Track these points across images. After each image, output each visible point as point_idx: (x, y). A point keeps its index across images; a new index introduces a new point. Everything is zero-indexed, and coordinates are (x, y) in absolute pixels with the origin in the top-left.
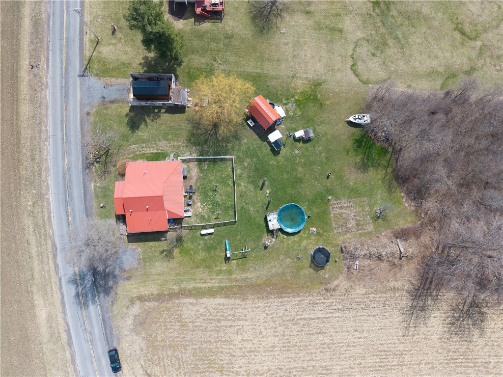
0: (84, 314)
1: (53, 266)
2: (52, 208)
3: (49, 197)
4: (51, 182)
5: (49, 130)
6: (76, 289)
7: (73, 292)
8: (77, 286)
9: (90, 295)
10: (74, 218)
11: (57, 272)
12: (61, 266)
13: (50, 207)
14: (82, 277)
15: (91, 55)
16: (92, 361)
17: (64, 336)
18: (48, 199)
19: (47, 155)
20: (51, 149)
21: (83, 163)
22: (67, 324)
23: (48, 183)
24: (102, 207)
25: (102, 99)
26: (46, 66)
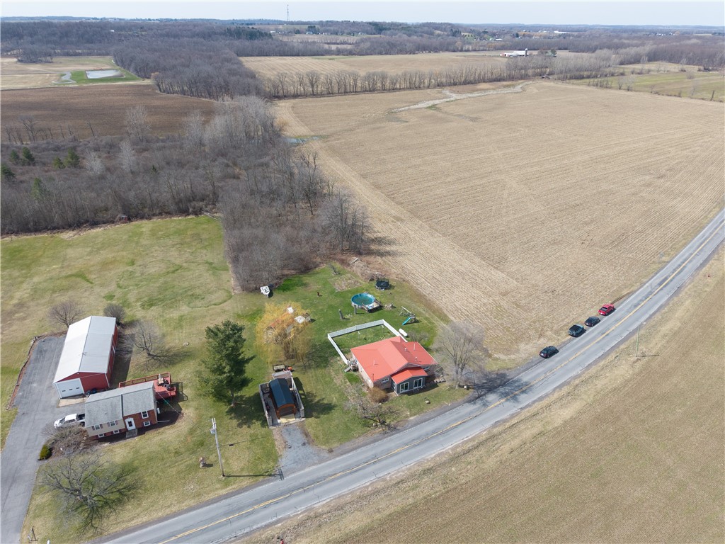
0: (535, 382)
1: (515, 419)
2: (459, 442)
3: (449, 449)
4: (431, 454)
5: (371, 482)
6: (519, 395)
7: (523, 396)
8: (516, 395)
9: (516, 384)
10: (456, 420)
11: (517, 414)
12: (510, 412)
13: (459, 444)
14: (505, 395)
17: (566, 389)
18: (452, 449)
19: (403, 471)
20: (392, 470)
21: (393, 435)
22: (554, 390)
23: (435, 456)
24: (429, 403)
25: (307, 445)
26: (280, 524)
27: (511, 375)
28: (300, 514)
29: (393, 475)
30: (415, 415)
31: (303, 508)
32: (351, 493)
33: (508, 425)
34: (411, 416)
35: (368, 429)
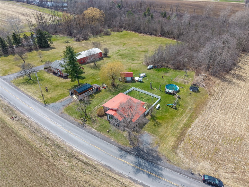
0: (165, 180)
1: (117, 176)
2: (83, 153)
3: (76, 150)
4: (69, 144)
5: (46, 129)
6: (144, 173)
7: (145, 176)
8: (143, 171)
9: (154, 168)
11: (124, 177)
12: (122, 172)
13: (82, 153)
15: (43, 100)
18: (76, 151)
20: (55, 134)
23: (68, 146)
24: (108, 132)
25: (64, 106)
29: (52, 135)
30: (96, 130)
32: (39, 126)
33: (110, 173)
34: (95, 129)
35: (79, 118)
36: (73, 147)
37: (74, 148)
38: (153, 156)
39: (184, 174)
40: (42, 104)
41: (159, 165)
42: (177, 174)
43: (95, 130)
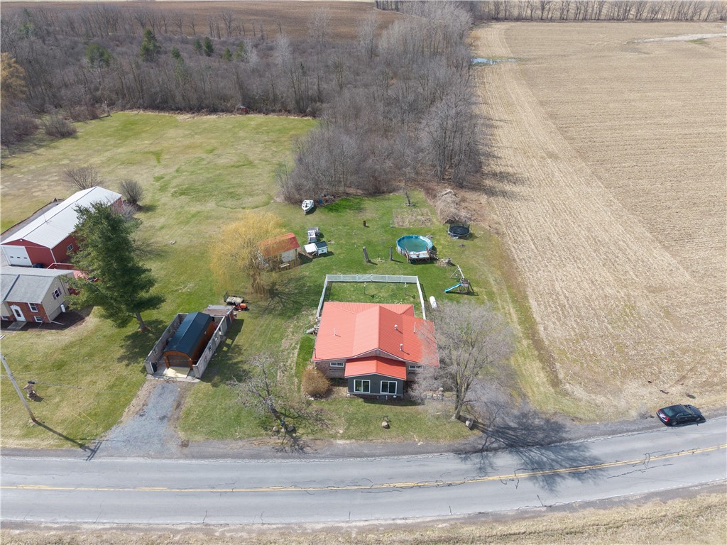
0: (613, 465)
1: (524, 523)
2: (383, 522)
3: (356, 527)
4: (318, 523)
5: (188, 526)
6: (563, 478)
7: (572, 483)
8: (558, 475)
9: (571, 454)
10: (409, 476)
11: (536, 515)
12: (521, 506)
13: (381, 525)
14: (536, 466)
15: (56, 436)
16: (703, 454)
17: (677, 505)
18: (361, 531)
19: (250, 532)
20: (235, 521)
22: (648, 497)
23: (322, 530)
24: (388, 427)
25: (166, 420)
26: (17, 532)
27: (573, 431)
28: (55, 529)
29: (230, 531)
30: (349, 438)
31: (65, 521)
32: (146, 530)
33: (500, 529)
34: (342, 437)
36: (340, 525)
37: (344, 525)
38: (540, 428)
39: (628, 431)
40: (69, 453)
41: (570, 440)
42: (617, 437)
43: (348, 442)
